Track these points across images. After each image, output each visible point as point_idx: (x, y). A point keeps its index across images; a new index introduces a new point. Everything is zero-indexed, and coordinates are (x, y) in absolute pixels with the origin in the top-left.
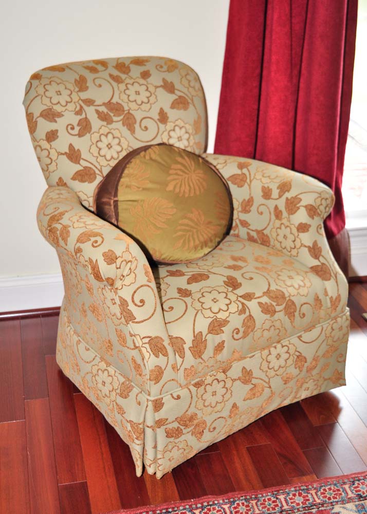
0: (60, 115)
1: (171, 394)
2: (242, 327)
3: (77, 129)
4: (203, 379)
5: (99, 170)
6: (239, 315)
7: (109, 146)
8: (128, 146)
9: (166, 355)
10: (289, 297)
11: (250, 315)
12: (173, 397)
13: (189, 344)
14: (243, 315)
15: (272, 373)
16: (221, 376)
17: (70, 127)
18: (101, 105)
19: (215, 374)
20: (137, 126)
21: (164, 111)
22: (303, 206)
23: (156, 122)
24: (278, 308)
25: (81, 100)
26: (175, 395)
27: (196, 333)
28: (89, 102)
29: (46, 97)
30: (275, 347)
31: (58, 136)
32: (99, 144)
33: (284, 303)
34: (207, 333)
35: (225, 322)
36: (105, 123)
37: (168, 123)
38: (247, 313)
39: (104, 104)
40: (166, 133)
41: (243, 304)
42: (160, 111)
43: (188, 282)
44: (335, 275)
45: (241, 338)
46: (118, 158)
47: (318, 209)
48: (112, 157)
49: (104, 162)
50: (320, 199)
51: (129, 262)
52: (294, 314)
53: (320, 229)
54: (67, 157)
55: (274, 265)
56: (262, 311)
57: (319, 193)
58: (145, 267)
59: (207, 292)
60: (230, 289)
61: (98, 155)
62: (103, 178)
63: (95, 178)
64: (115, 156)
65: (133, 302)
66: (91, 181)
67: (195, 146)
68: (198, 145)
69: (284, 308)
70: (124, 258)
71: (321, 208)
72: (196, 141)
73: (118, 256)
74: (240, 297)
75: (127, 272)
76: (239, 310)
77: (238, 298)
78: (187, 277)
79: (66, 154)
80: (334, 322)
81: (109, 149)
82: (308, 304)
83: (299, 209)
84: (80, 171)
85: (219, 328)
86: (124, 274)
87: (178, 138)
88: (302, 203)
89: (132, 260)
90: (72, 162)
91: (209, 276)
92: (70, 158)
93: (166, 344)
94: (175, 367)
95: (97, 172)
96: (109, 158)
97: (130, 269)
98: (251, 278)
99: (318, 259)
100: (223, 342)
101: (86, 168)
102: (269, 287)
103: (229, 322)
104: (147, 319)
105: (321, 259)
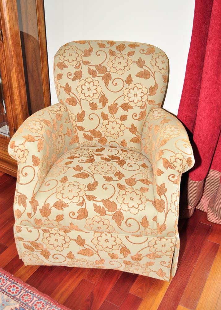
0: (66, 66)
1: (27, 228)
2: (77, 213)
3: (73, 76)
4: (50, 230)
5: (79, 100)
6: (77, 205)
7: (89, 89)
8: (101, 92)
9: (25, 206)
10: (120, 209)
11: (85, 209)
12: (27, 230)
13: (40, 207)
14: (80, 206)
15: (100, 248)
16: (62, 233)
17: (69, 74)
18: (93, 66)
19: (58, 230)
20: (111, 82)
21: (131, 77)
23: (123, 82)
24: (107, 213)
25: (82, 61)
26: (29, 229)
27: (46, 203)
28: (86, 63)
29: (63, 56)
30: (106, 235)
31: (62, 78)
32: (83, 87)
33: (113, 212)
34: (52, 206)
35: (66, 206)
36: (91, 76)
37: (131, 84)
38: (84, 207)
39: (95, 66)
40: (127, 90)
41: (84, 200)
42: (128, 76)
43: (75, 175)
44: (167, 211)
45: (76, 218)
46: (93, 97)
47: (173, 164)
48: (89, 95)
49: (83, 97)
50: (175, 158)
51: (23, 151)
52: (121, 221)
53: (173, 177)
54: (64, 89)
55: (132, 187)
56: (94, 210)
57: (175, 154)
58: (34, 157)
59: (73, 185)
60: (87, 188)
61: (81, 93)
62: (81, 105)
63: (76, 104)
64: (91, 95)
65: (22, 172)
66: (73, 105)
67: (147, 102)
68: (151, 102)
69: (113, 215)
70: (19, 148)
71: (175, 164)
72: (149, 99)
73: (16, 146)
74: (86, 196)
75: (21, 156)
76: (79, 202)
77: (85, 196)
78: (79, 172)
79: (64, 87)
80: (159, 240)
81: (89, 90)
82: (135, 220)
83: (160, 159)
84: (69, 98)
85: (61, 207)
86: (20, 156)
87: (135, 94)
88: (163, 157)
89: (25, 150)
90: (66, 92)
91: (88, 177)
92: (66, 90)
93: (27, 201)
94: (29, 215)
95: (78, 101)
96: (87, 95)
97: (24, 155)
98: (106, 188)
99: (160, 196)
100: (63, 216)
101: (72, 97)
102: (110, 198)
103: (69, 206)
104: (25, 184)
105: (163, 197)
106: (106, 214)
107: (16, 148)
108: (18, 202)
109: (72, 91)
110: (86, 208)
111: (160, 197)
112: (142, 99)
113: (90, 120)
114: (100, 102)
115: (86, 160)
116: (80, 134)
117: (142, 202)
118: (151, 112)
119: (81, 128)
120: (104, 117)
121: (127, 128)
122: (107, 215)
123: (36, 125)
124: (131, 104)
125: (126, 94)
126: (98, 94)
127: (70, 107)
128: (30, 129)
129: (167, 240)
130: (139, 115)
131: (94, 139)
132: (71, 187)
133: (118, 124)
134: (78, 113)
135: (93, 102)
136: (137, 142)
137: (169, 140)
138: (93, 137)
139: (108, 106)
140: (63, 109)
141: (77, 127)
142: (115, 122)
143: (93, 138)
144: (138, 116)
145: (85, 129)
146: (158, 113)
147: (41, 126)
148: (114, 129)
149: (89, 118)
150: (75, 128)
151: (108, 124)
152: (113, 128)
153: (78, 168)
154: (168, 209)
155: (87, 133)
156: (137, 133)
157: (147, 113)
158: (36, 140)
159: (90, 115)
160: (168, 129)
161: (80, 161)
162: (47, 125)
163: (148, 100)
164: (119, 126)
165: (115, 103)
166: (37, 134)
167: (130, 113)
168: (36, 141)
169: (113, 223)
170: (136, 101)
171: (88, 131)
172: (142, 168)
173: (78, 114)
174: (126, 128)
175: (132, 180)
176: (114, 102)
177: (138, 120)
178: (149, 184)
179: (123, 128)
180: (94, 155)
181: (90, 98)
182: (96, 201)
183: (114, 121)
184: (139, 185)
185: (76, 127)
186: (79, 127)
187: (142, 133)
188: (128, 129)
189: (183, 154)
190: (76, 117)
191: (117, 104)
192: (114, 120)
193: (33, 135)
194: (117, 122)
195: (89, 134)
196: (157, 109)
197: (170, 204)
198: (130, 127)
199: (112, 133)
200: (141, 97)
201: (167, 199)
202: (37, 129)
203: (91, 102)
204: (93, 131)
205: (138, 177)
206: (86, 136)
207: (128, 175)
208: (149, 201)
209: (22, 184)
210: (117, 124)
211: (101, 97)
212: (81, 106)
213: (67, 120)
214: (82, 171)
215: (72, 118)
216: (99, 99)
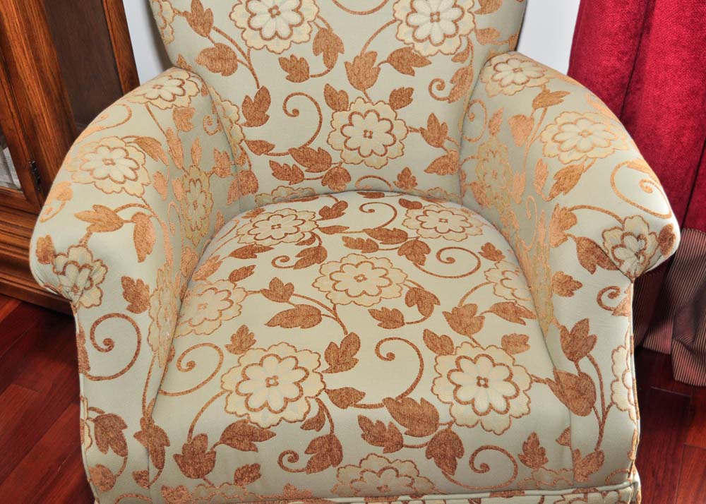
2: (306, 452)
5: (243, 53)
6: (302, 428)
7: (274, 12)
8: (317, 16)
10: (450, 424)
11: (331, 438)
13: (175, 447)
14: (313, 431)
22: (574, 238)
24: (408, 440)
27: (195, 433)
32: (254, 5)
33: (428, 434)
34: (218, 440)
35: (266, 435)
38: (325, 431)
41: (322, 407)
43: (273, 319)
44: (603, 409)
45: (303, 470)
46: (289, 37)
47: (613, 253)
48: (276, 34)
49: (256, 41)
50: (621, 233)
51: (85, 266)
52: (455, 460)
53: (612, 296)
54: (188, 20)
55: (474, 340)
56: (363, 436)
57: (620, 220)
58: (127, 283)
59: (277, 356)
60: (325, 366)
61: (246, 26)
62: (252, 70)
63: (234, 69)
64: (284, 31)
65: (92, 338)
66: (227, 73)
67: (473, 36)
68: (484, 33)
69: (426, 444)
70: (71, 258)
71: (620, 253)
72: (479, 27)
73: (57, 252)
74: (328, 392)
75: (82, 282)
76: (307, 418)
77: (323, 392)
78: (284, 307)
79: (185, 14)
80: (579, 499)
81: (273, 16)
82: (503, 451)
83: (565, 239)
84: (208, 50)
85: (246, 441)
86: (78, 285)
87: (432, 15)
88: (576, 231)
89: (91, 264)
90: (196, 30)
91: (320, 320)
92: (193, 24)
93: (128, 435)
94: (140, 477)
95: (240, 56)
96: (268, 33)
97: (90, 279)
98: (391, 357)
99: (576, 362)
100: (256, 467)
101: (219, 46)
102: (411, 389)
103: (274, 435)
104: (110, 378)
105: (585, 364)
106: (402, 446)
107: (61, 261)
108: (94, 441)
109: (215, 24)
110: (336, 433)
111: (577, 366)
112: (457, 28)
113: (289, 115)
114: (316, 52)
115: (298, 256)
116: (260, 165)
117: (518, 390)
118: (489, 70)
119: (263, 147)
120: (335, 100)
121: (416, 131)
122: (407, 446)
123: (114, 164)
124: (423, 49)
125: (401, 15)
126: (305, 25)
127: (216, 80)
128: (99, 183)
129: (604, 494)
130: (452, 82)
131: (307, 175)
132: (271, 366)
133: (383, 119)
134: (247, 97)
135: (292, 56)
136: (449, 170)
137: (584, 170)
138: (303, 169)
139: (346, 63)
140: (191, 88)
141: (248, 143)
142: (372, 116)
143: (303, 175)
144: (449, 87)
145: (273, 147)
146: (515, 70)
147: (134, 165)
148: (370, 137)
149: (286, 111)
150: (242, 149)
151: (351, 124)
152: (368, 134)
153: (278, 291)
154: (607, 403)
155: (281, 161)
156: (446, 144)
157: (476, 73)
158: (127, 222)
159: (287, 100)
160: (565, 128)
161: (278, 262)
162: (152, 156)
163: (476, 31)
164: (387, 125)
165: (369, 49)
166: (125, 199)
167: (420, 80)
168: (125, 225)
169: (430, 468)
170: (437, 38)
171: (287, 154)
172: (487, 263)
173: (245, 101)
174: (410, 130)
175: (467, 313)
176: (365, 46)
177: (450, 99)
178: (525, 320)
179: (399, 131)
180: (317, 231)
181: (281, 41)
182: (365, 406)
183: (368, 112)
184: (495, 329)
185: (244, 144)
186: (254, 143)
187: (461, 139)
188: (419, 134)
189: (647, 216)
190: (241, 113)
191: (374, 54)
192: (369, 106)
193: (113, 203)
194: (378, 115)
195: (290, 161)
196: (505, 57)
197: (611, 385)
198: (425, 126)
199: (365, 152)
200: (455, 22)
201: (598, 370)
202: (122, 179)
203: (287, 55)
204: (303, 152)
205: (484, 300)
206: (279, 171)
207: (449, 297)
208: (538, 380)
209: (99, 379)
210: (379, 120)
211: (318, 37)
212: (254, 74)
213: (210, 123)
214: (292, 299)
215: (225, 117)
216: (312, 41)
